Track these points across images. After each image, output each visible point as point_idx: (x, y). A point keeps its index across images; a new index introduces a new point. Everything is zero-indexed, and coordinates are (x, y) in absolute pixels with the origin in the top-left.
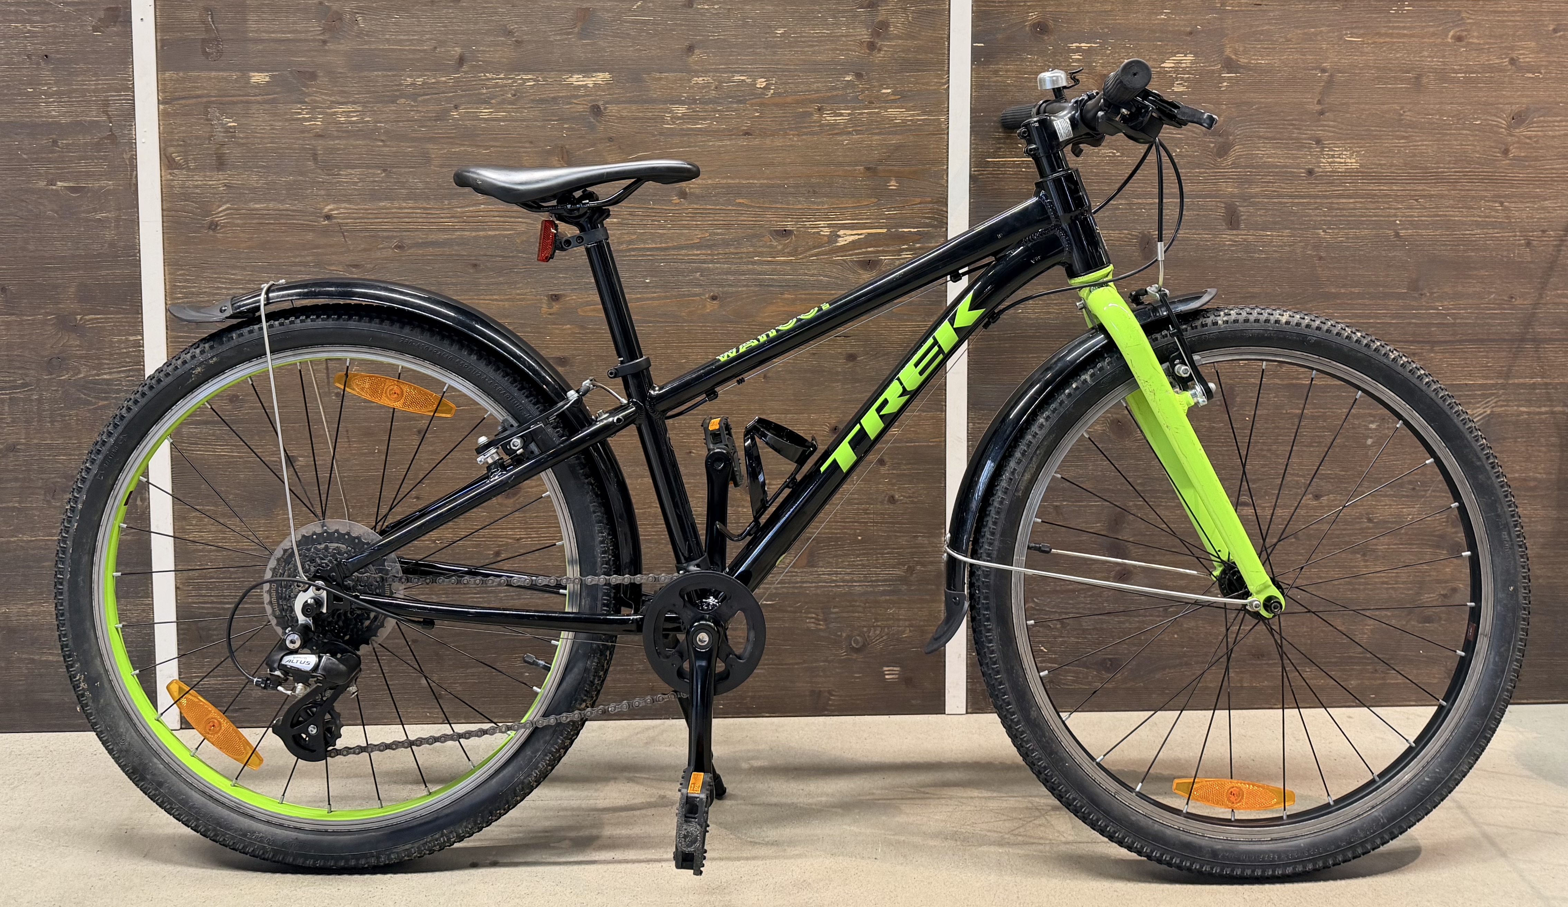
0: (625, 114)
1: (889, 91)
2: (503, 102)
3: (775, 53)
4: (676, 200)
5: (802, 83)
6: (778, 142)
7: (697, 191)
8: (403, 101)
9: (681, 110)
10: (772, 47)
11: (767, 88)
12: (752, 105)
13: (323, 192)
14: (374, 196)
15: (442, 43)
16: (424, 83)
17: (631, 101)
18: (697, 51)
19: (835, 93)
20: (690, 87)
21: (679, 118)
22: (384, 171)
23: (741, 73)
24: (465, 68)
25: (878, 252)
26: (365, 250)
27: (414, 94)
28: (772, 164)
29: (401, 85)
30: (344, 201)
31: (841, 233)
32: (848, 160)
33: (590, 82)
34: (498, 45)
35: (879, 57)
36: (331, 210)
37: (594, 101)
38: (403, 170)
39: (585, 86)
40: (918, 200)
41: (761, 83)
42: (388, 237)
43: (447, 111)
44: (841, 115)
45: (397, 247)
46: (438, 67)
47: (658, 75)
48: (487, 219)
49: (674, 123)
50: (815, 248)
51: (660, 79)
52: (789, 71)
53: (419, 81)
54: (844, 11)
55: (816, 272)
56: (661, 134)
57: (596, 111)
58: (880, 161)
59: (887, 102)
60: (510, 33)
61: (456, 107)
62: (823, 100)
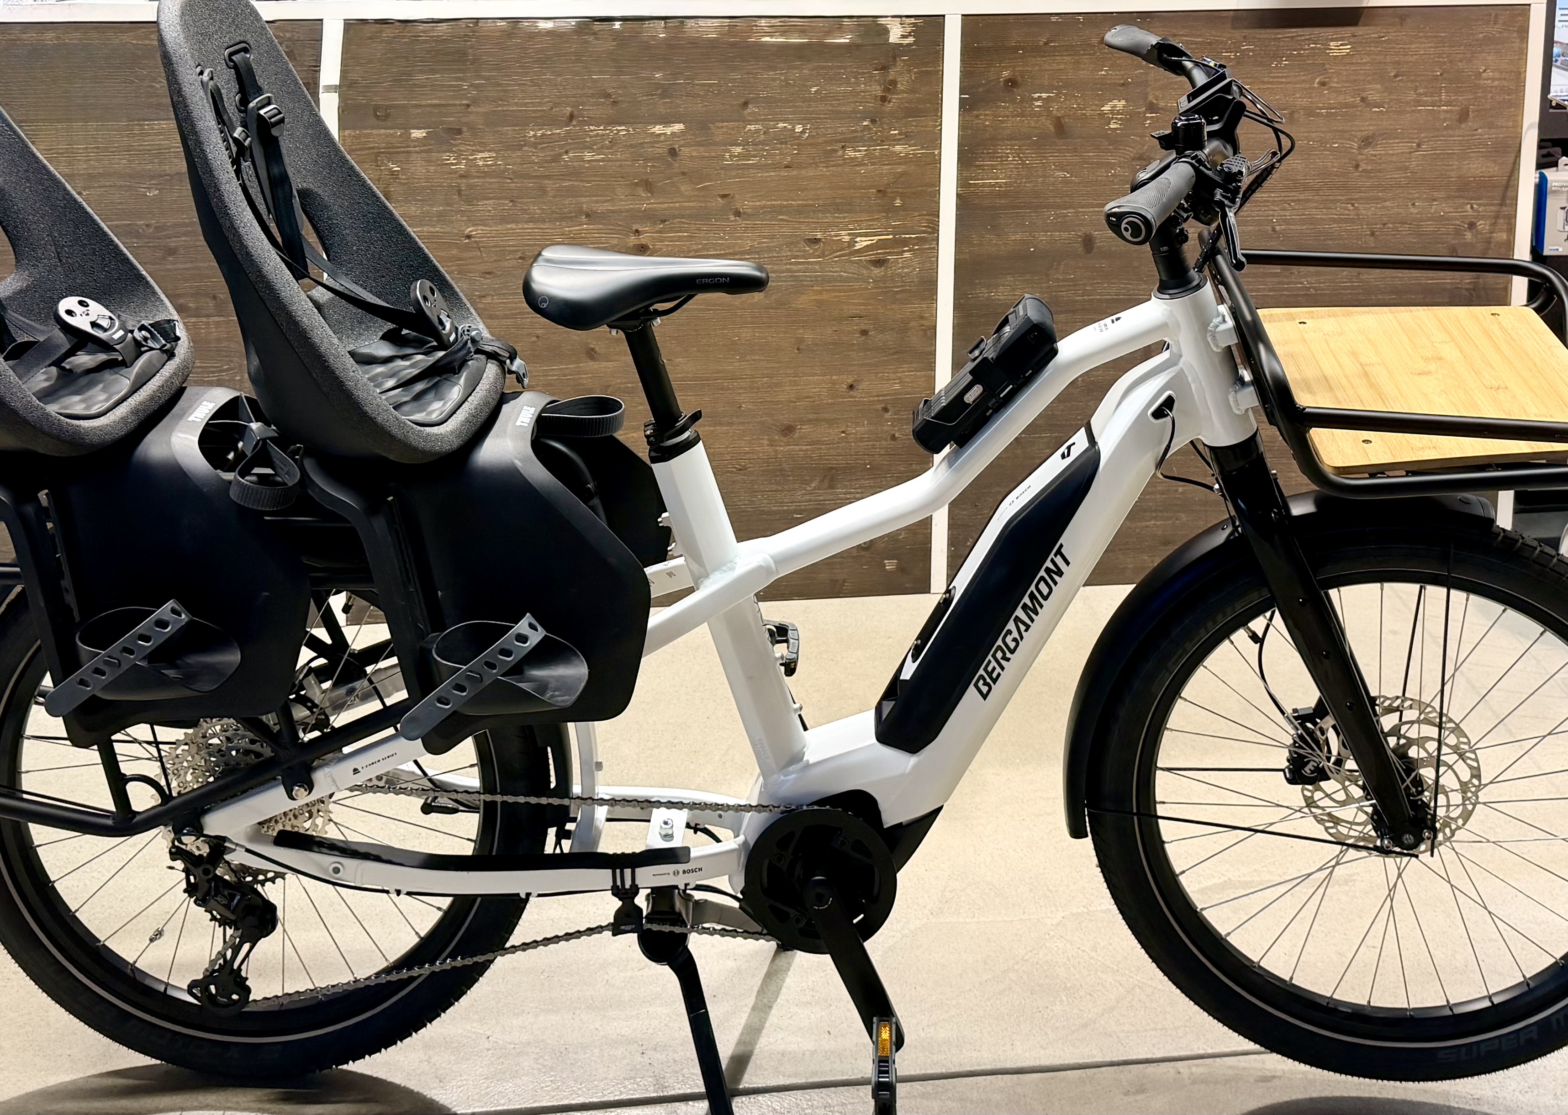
0: (694, 154)
1: (896, 132)
2: (602, 148)
3: (809, 106)
4: (732, 218)
5: (831, 128)
6: (811, 172)
7: (749, 211)
8: (526, 148)
9: (739, 149)
10: (808, 101)
11: (803, 132)
12: (792, 145)
13: (465, 218)
14: (504, 220)
15: (556, 105)
16: (543, 135)
17: (699, 144)
18: (750, 106)
19: (855, 135)
20: (745, 133)
21: (735, 156)
22: (512, 201)
23: (784, 121)
24: (574, 123)
25: (886, 253)
26: (496, 261)
27: (535, 143)
28: (806, 189)
29: (526, 136)
30: (481, 225)
31: (858, 239)
32: (864, 185)
33: (668, 131)
34: (599, 105)
35: (889, 107)
36: (471, 231)
37: (671, 145)
38: (526, 200)
39: (665, 134)
40: (917, 214)
41: (799, 129)
42: (513, 251)
43: (561, 155)
44: (860, 151)
45: (520, 258)
46: (553, 122)
47: (720, 124)
48: (589, 235)
49: (732, 160)
50: (838, 251)
51: (722, 127)
52: (820, 118)
53: (539, 133)
54: (864, 73)
55: (838, 269)
56: (722, 169)
57: (673, 152)
58: (889, 185)
59: (894, 140)
60: (608, 96)
61: (567, 152)
62: (845, 140)
